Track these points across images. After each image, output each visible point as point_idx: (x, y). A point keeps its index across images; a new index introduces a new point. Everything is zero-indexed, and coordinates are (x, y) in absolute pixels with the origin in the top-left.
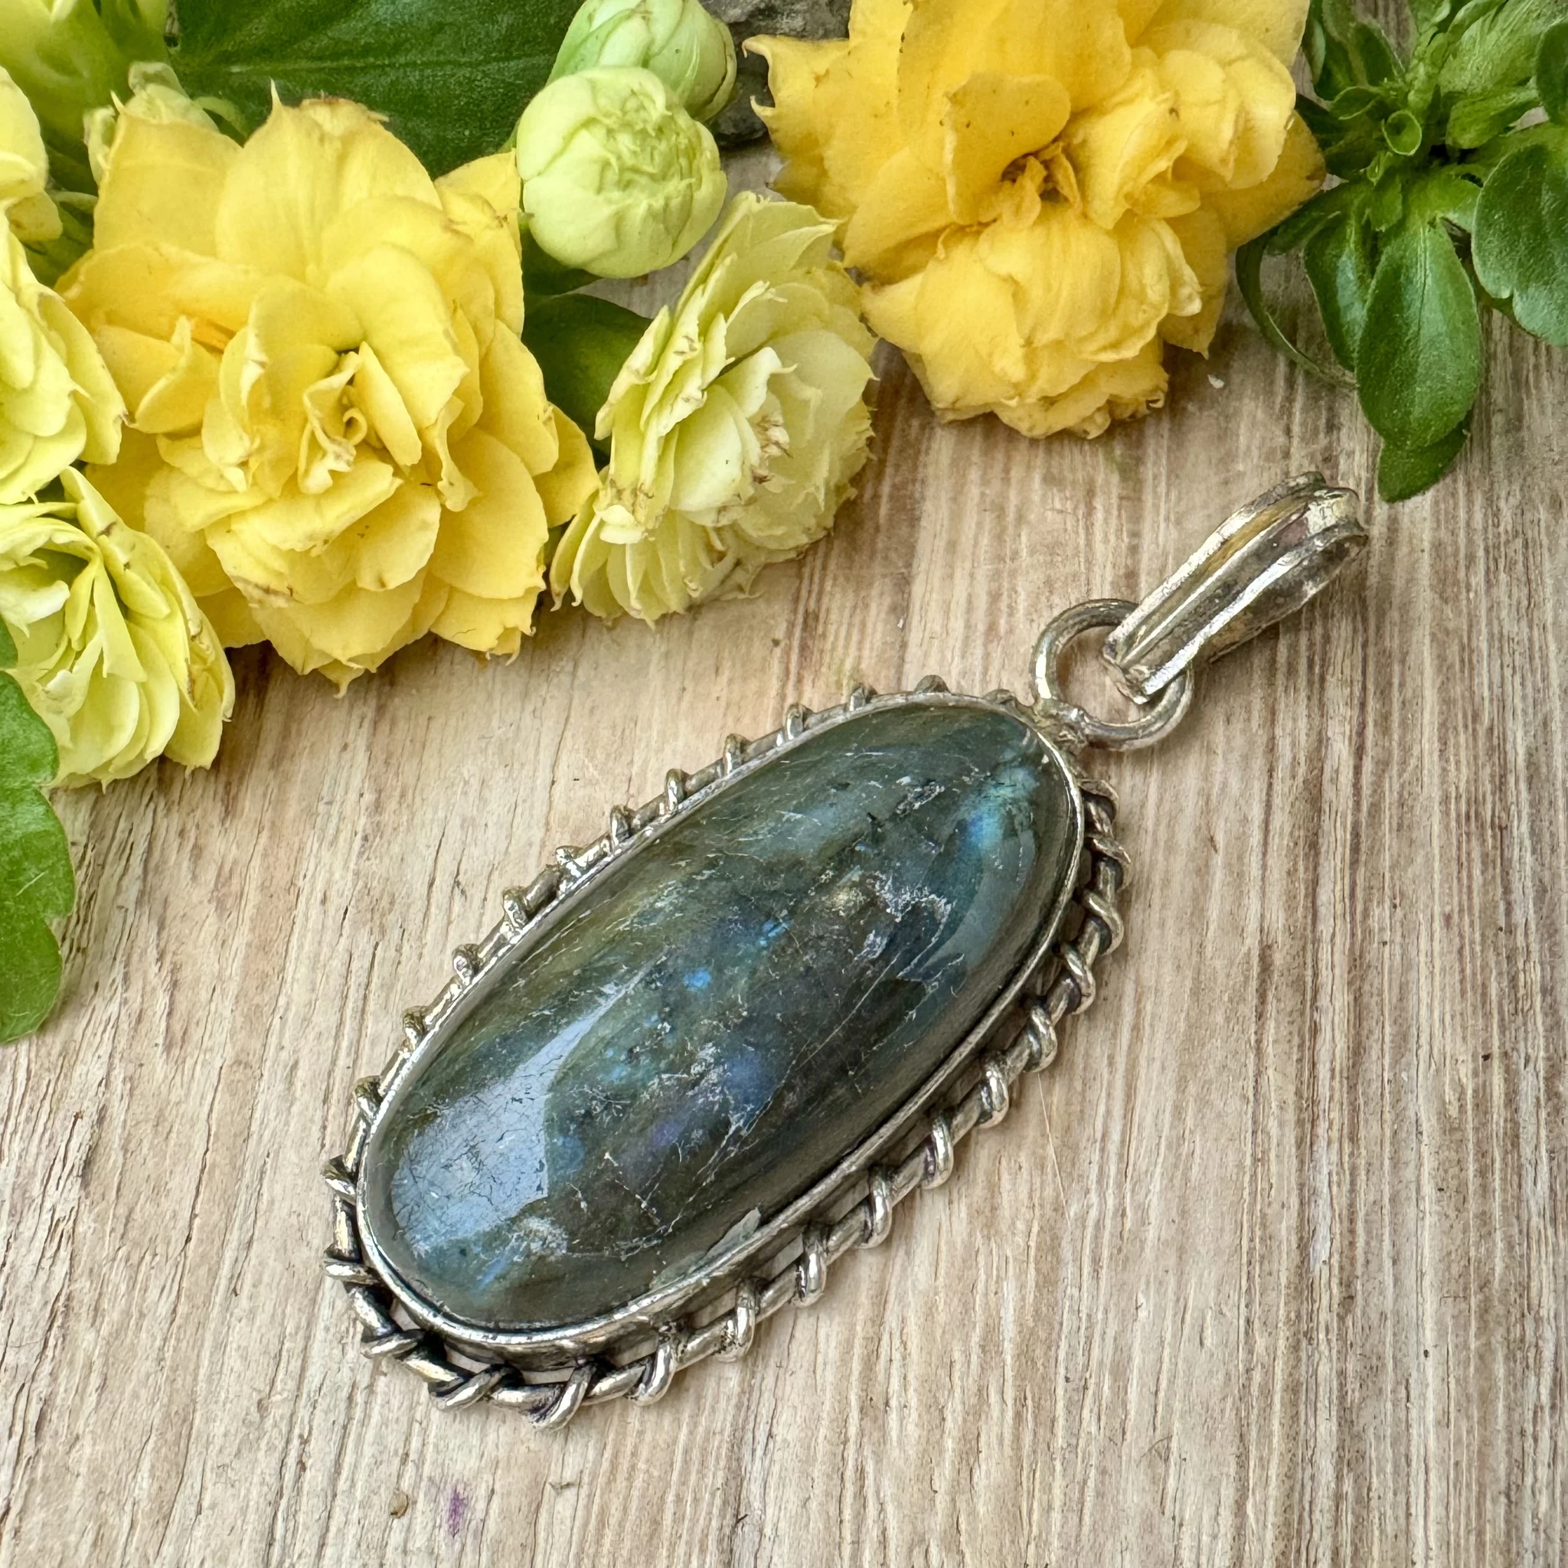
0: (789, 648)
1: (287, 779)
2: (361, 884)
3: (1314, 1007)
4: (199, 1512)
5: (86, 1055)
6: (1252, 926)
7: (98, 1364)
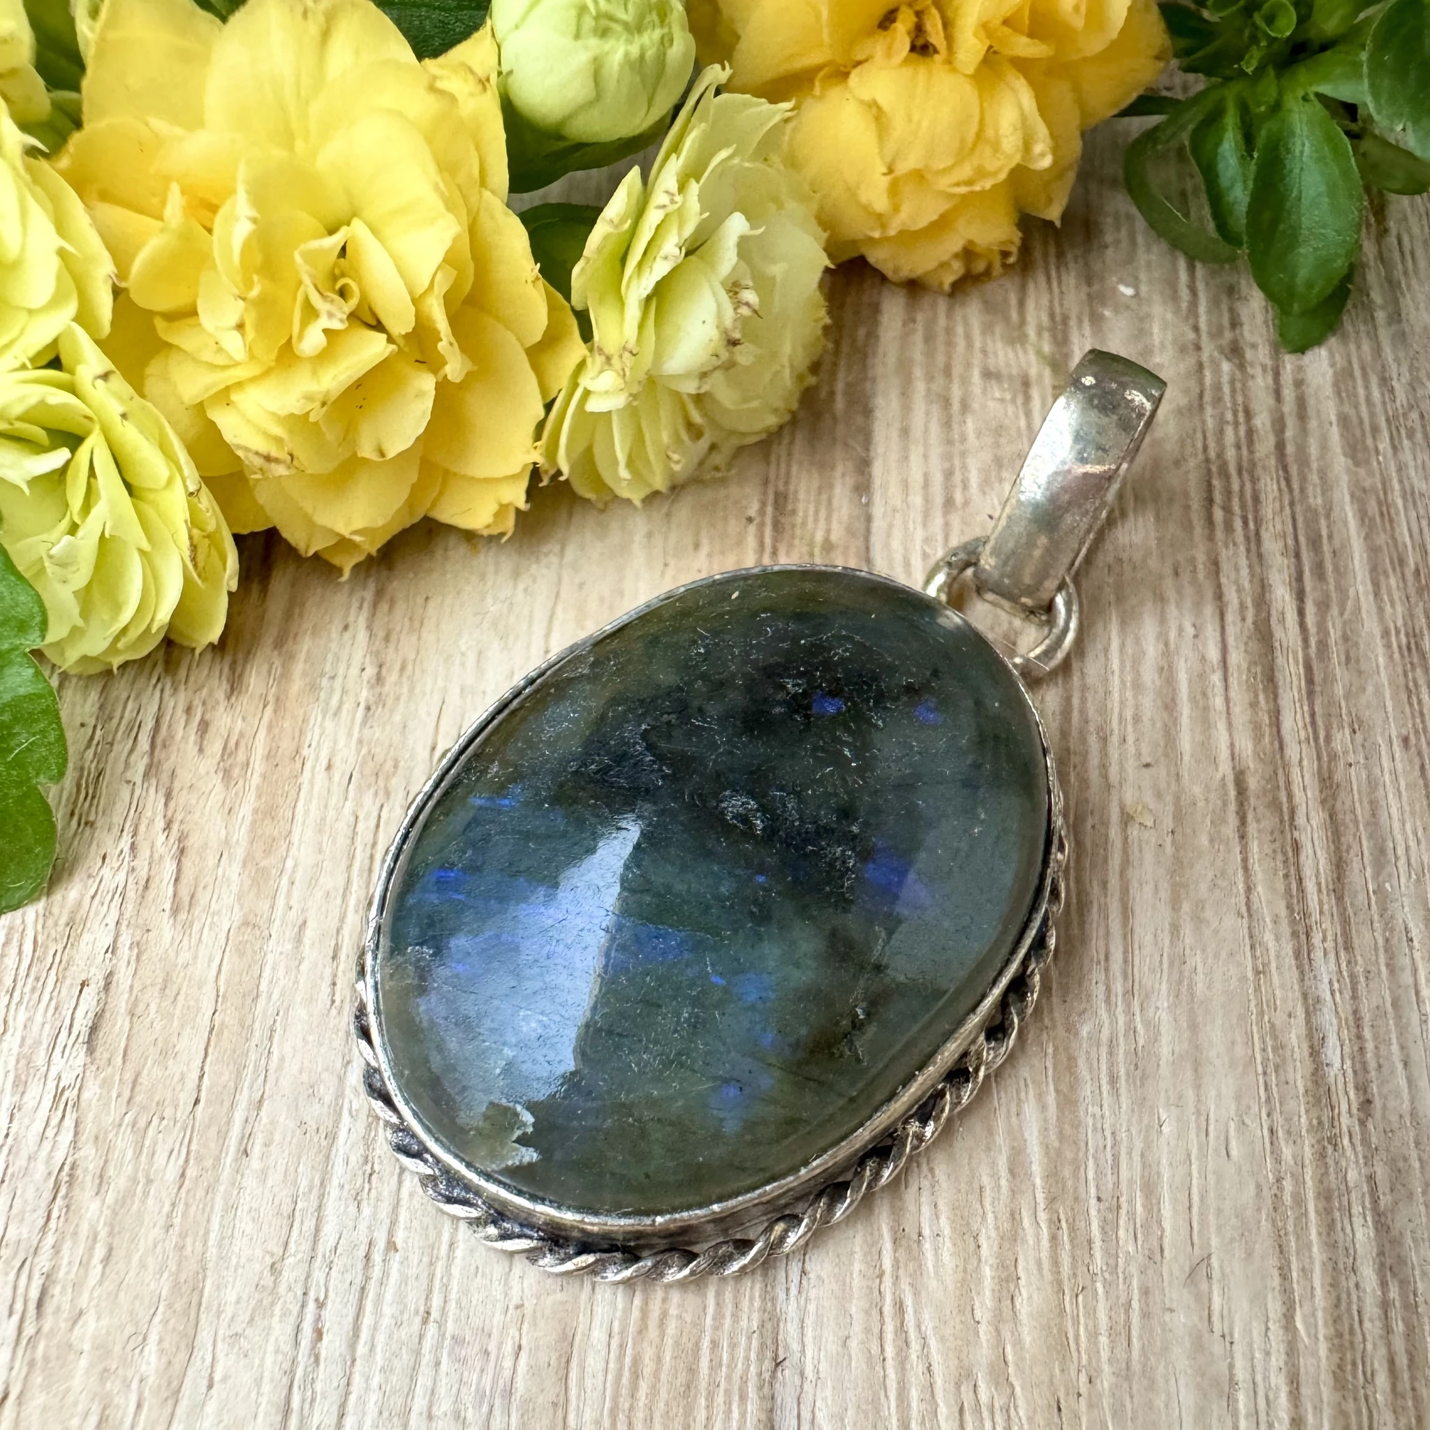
0: (761, 526)
1: (290, 658)
2: (364, 751)
3: (1293, 826)
4: (210, 1386)
5: (93, 923)
6: (1224, 754)
7: (103, 1234)
